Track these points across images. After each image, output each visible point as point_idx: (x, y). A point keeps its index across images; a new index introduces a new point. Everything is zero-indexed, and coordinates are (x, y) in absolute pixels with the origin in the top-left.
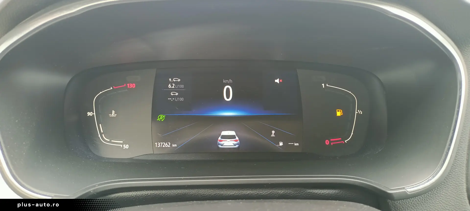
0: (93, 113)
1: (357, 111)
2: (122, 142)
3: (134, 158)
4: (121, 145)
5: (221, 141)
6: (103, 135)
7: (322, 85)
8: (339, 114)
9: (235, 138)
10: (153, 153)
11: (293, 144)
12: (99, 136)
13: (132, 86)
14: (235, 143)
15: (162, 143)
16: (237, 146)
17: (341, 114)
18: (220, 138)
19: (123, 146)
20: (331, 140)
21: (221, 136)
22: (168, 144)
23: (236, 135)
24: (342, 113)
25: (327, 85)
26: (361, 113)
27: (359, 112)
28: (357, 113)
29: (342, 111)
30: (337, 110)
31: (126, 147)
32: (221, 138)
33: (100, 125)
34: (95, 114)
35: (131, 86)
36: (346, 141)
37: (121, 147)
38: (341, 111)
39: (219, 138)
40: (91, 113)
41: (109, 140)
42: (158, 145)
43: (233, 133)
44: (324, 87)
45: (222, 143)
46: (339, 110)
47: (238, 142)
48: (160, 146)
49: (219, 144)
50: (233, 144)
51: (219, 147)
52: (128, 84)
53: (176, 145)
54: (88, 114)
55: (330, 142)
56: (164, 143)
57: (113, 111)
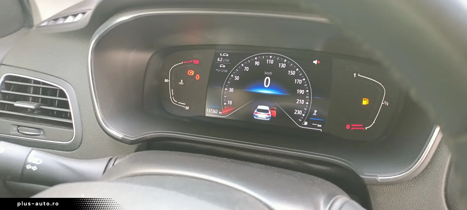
0: (169, 80)
1: (384, 102)
2: (185, 104)
4: (184, 107)
5: (256, 113)
7: (354, 74)
8: (365, 102)
9: (268, 112)
10: (204, 115)
11: (316, 125)
12: (171, 98)
13: (197, 62)
14: (268, 116)
15: (212, 110)
16: (269, 119)
18: (256, 111)
19: (185, 107)
20: (352, 125)
21: (257, 109)
22: (216, 111)
23: (269, 110)
24: (368, 102)
26: (387, 105)
27: (386, 103)
28: (383, 103)
29: (368, 100)
30: (364, 99)
31: (187, 108)
32: (257, 111)
33: (172, 89)
34: (169, 81)
38: (367, 100)
40: (167, 80)
41: (176, 102)
42: (209, 111)
43: (267, 108)
44: (355, 77)
45: (256, 115)
46: (366, 99)
47: (270, 117)
49: (255, 116)
50: (266, 117)
51: (254, 118)
52: (194, 61)
53: (221, 113)
54: (165, 80)
55: (351, 127)
56: (213, 110)
57: (182, 80)
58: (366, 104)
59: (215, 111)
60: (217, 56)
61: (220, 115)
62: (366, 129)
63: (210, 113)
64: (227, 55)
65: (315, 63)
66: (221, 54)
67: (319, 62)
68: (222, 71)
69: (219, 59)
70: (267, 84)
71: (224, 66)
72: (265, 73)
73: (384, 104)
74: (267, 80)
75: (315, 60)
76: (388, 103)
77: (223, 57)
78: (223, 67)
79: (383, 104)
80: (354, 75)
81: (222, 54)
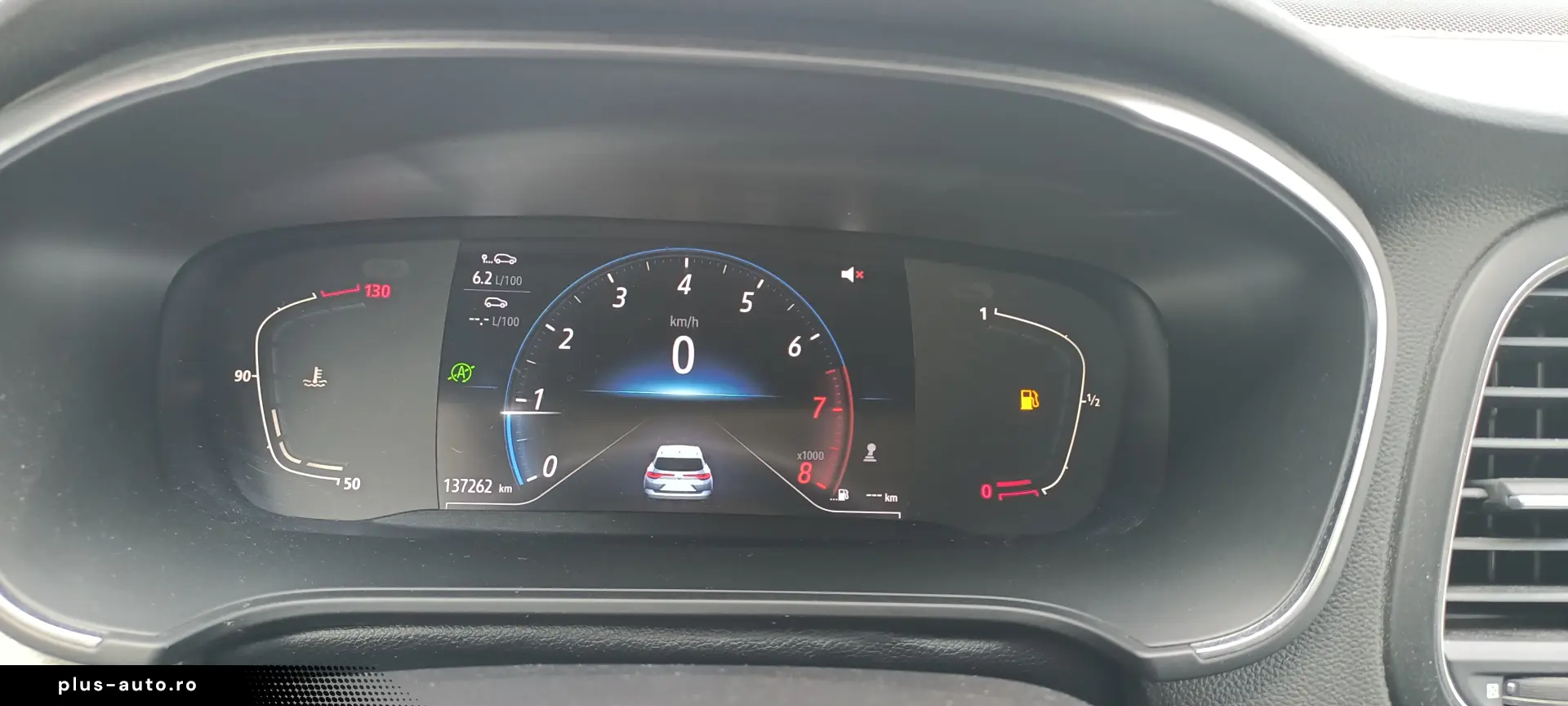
0: (254, 372)
1: (1085, 398)
2: (340, 469)
3: (376, 521)
4: (338, 480)
5: (654, 476)
6: (281, 444)
7: (981, 310)
8: (1027, 403)
9: (701, 468)
10: (438, 506)
11: (880, 495)
12: (270, 446)
13: (380, 291)
14: (700, 483)
15: (466, 480)
16: (704, 494)
17: (1036, 404)
18: (651, 468)
19: (342, 480)
20: (1000, 485)
21: (655, 460)
22: (486, 484)
23: (700, 456)
24: (1037, 402)
25: (996, 313)
26: (1097, 405)
27: (1091, 399)
28: (1085, 402)
29: (1036, 395)
30: (1022, 392)
31: (354, 484)
32: (657, 466)
33: (274, 412)
34: (257, 376)
35: (376, 293)
36: (1044, 490)
37: (338, 484)
38: (1033, 395)
39: (649, 465)
40: (247, 374)
41: (299, 462)
42: (452, 487)
43: (693, 452)
44: (984, 318)
45: (655, 482)
46: (1030, 391)
47: (710, 483)
48: (460, 488)
49: (650, 486)
50: (693, 486)
51: (647, 495)
52: (369, 287)
53: (509, 489)
54: (236, 375)
55: (996, 491)
56: (474, 481)
57: (316, 369)
58: (1031, 408)
59: (482, 486)
60: (469, 263)
61: (506, 497)
62: (1045, 493)
63: (461, 496)
64: (513, 261)
65: (846, 280)
66: (484, 257)
67: (860, 275)
68: (496, 323)
69: (479, 278)
70: (683, 365)
71: (504, 304)
72: (672, 322)
73: (1088, 403)
74: (684, 345)
75: (847, 269)
76: (1098, 400)
77: (494, 268)
78: (501, 306)
79: (1083, 404)
80: (982, 313)
81: (490, 258)
